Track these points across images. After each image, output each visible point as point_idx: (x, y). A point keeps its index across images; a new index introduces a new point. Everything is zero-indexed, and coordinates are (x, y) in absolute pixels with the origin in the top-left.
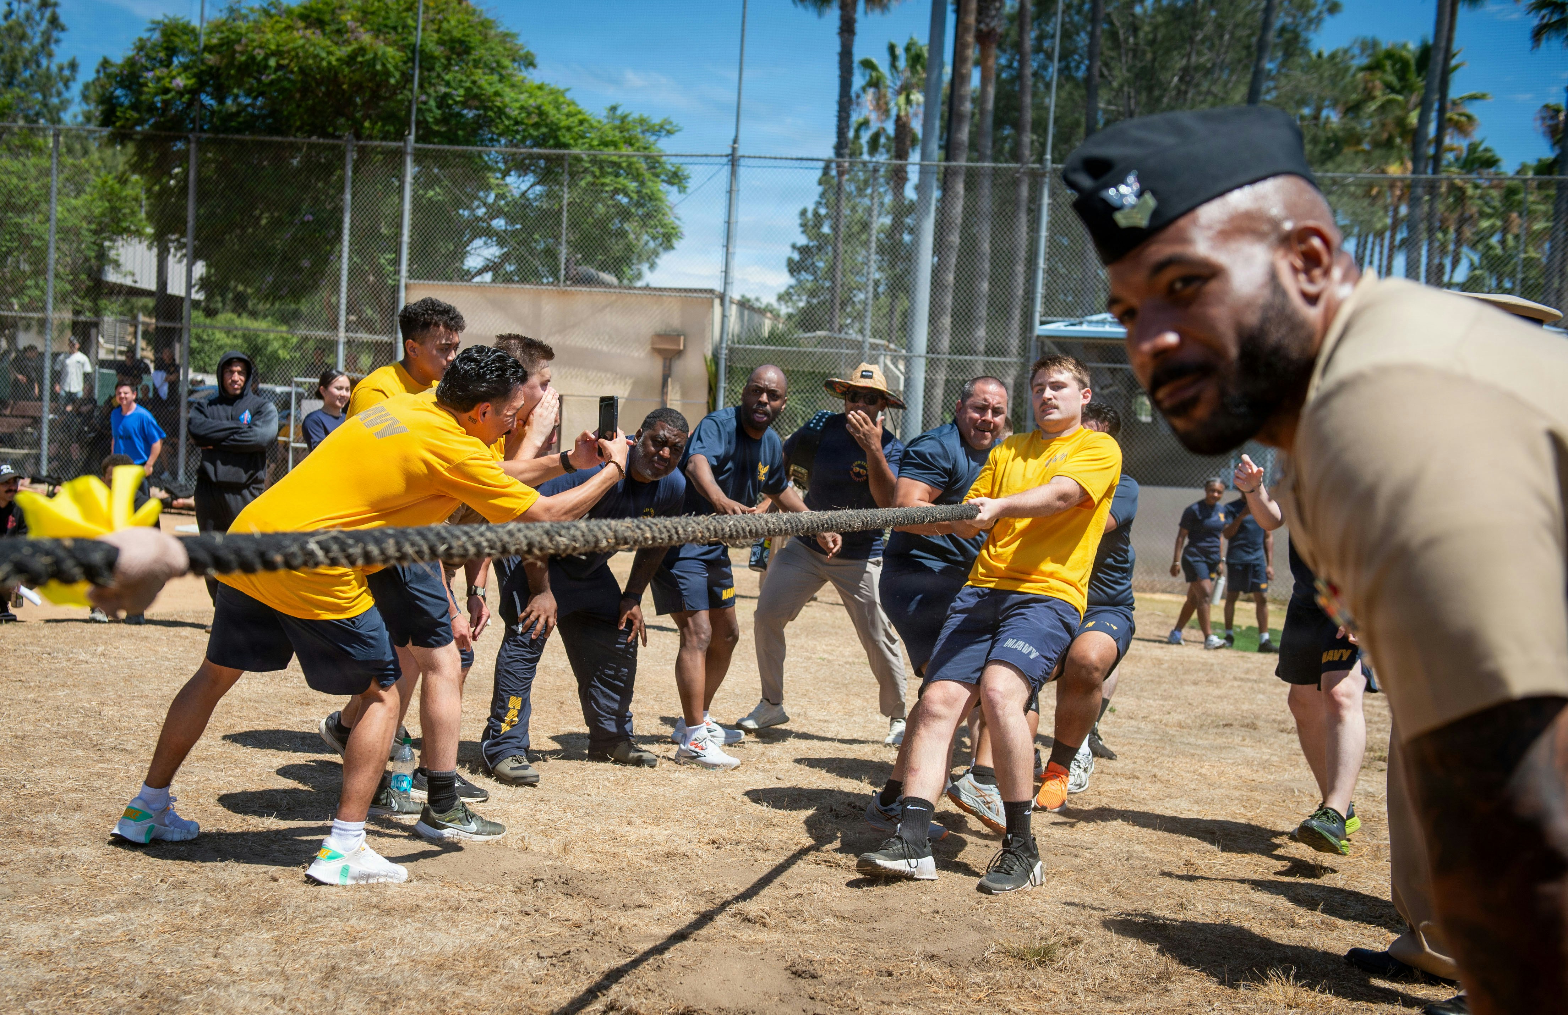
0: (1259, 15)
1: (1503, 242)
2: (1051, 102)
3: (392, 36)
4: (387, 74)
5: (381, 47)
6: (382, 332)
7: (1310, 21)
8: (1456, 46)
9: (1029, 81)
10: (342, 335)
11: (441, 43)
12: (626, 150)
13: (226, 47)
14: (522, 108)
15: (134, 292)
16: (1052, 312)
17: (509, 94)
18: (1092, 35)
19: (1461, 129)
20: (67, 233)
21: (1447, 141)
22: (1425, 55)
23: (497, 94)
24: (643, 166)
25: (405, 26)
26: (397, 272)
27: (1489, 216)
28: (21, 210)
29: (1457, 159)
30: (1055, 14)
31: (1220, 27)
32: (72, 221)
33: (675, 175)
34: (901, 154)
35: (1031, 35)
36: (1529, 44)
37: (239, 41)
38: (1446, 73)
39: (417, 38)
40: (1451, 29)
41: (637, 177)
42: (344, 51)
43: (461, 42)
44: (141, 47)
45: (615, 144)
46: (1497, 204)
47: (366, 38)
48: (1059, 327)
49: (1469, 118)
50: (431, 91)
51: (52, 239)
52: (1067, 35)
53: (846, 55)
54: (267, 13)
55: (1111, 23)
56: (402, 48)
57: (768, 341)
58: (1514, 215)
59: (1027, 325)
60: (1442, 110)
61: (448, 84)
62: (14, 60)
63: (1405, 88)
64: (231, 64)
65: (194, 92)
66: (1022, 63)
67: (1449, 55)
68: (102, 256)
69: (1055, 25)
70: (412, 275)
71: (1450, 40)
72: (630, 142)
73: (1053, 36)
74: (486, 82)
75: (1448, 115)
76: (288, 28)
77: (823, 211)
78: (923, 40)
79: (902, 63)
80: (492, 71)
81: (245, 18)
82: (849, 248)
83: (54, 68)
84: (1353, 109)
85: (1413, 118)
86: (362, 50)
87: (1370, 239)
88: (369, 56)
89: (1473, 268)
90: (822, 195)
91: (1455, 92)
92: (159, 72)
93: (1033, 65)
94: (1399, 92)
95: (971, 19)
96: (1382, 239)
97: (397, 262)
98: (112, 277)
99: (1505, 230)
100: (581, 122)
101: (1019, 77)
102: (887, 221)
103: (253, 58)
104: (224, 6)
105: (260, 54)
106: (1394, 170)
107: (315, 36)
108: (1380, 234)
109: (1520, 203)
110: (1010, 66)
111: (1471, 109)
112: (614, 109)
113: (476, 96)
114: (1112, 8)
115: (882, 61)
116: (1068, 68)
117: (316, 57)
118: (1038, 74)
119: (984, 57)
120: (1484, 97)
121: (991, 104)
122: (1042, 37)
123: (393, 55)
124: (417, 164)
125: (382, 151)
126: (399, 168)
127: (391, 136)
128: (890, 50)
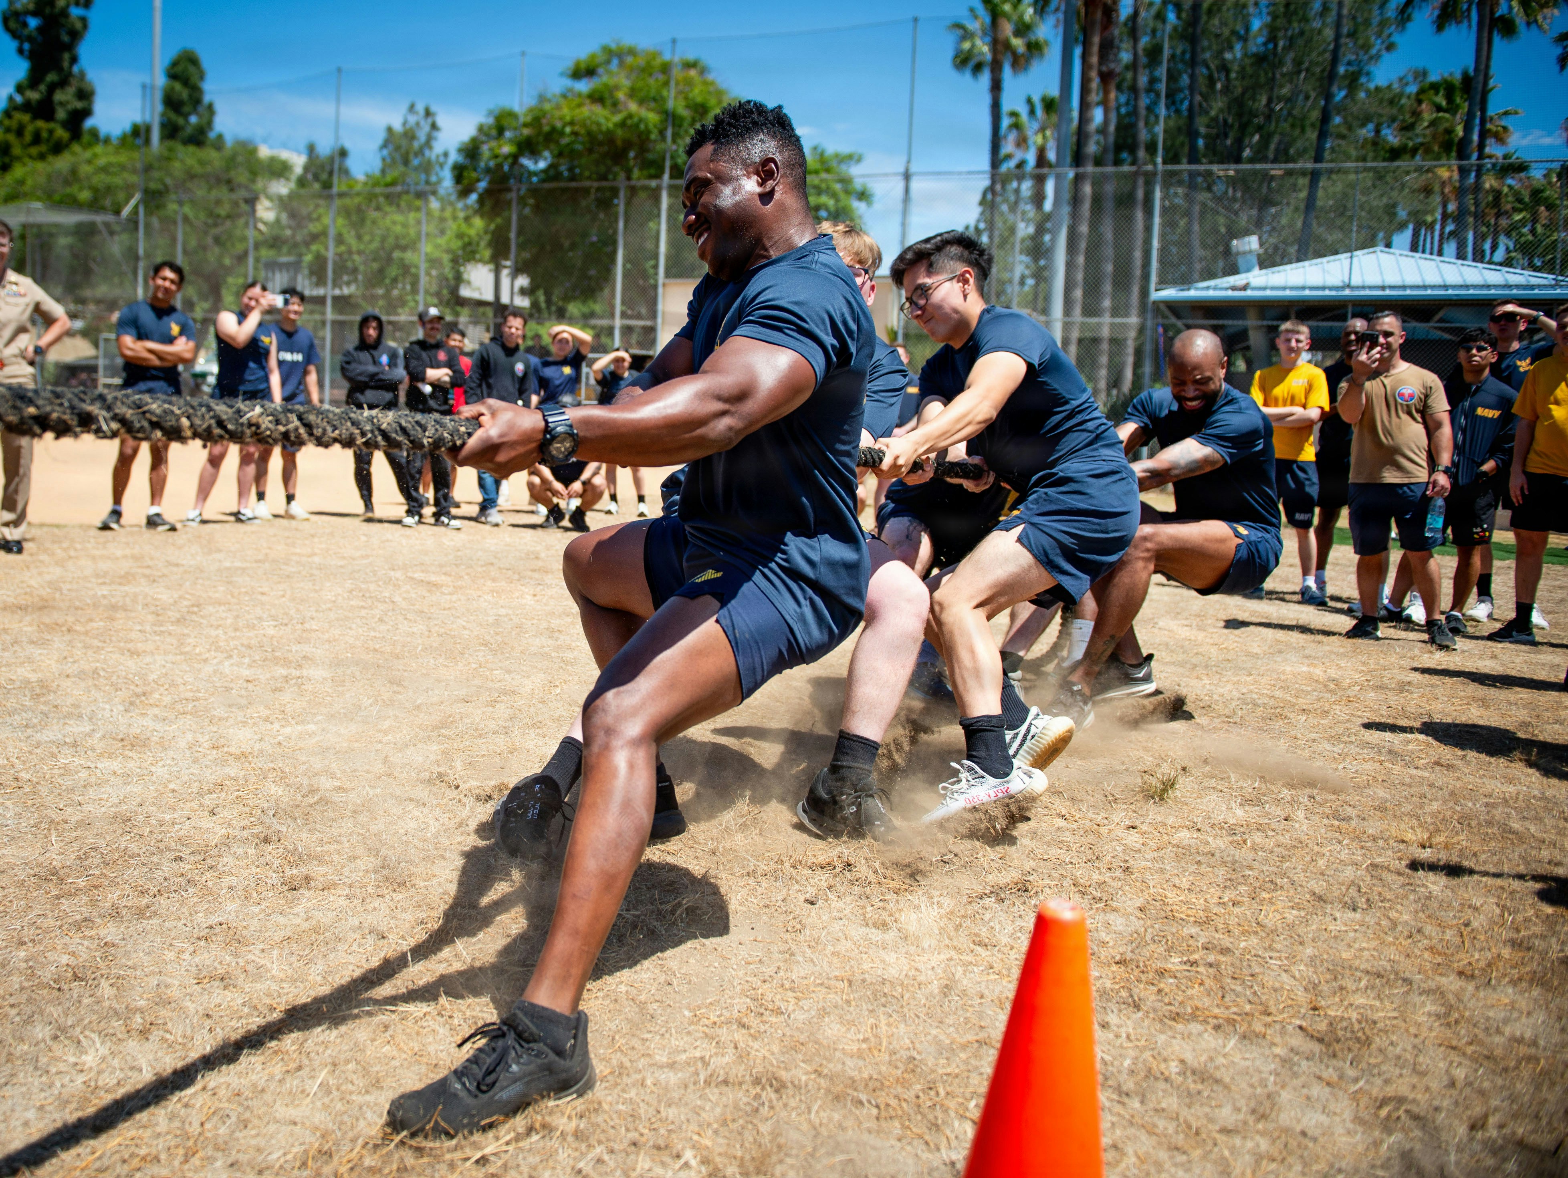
0: (1328, 55)
1: (1533, 231)
2: (1159, 129)
3: (652, 105)
4: (648, 132)
5: (644, 113)
6: (647, 319)
7: (1371, 58)
8: (1492, 71)
9: (1143, 112)
10: (618, 322)
11: (687, 106)
12: (823, 175)
13: (536, 121)
15: (481, 303)
16: (1163, 282)
18: (1192, 77)
19: (1500, 139)
20: (434, 262)
21: (1487, 150)
22: (1467, 80)
24: (838, 187)
25: (662, 97)
26: (656, 274)
27: (1520, 211)
28: (404, 249)
29: (1494, 165)
30: (1161, 63)
31: (1298, 63)
32: (437, 254)
33: (863, 192)
34: (1040, 180)
35: (1143, 80)
36: (1557, 68)
37: (544, 117)
38: (1485, 93)
39: (671, 104)
40: (1488, 58)
41: (834, 195)
42: (617, 118)
44: (481, 129)
46: (1527, 199)
47: (633, 107)
48: (1170, 293)
49: (1505, 128)
51: (423, 266)
52: (1172, 78)
53: (996, 107)
54: (564, 96)
55: (1208, 67)
56: (659, 112)
58: (1542, 208)
59: (1144, 292)
60: (1483, 122)
62: (407, 153)
63: (1452, 108)
64: (539, 133)
65: (515, 157)
66: (1136, 99)
67: (1487, 78)
68: (459, 279)
69: (1162, 72)
70: (668, 275)
71: (1487, 67)
72: (828, 170)
73: (1161, 80)
75: (1489, 126)
76: (579, 105)
77: (982, 226)
78: (1054, 92)
79: (1039, 112)
81: (549, 101)
82: (1002, 253)
83: (433, 158)
84: (1407, 128)
85: (1460, 131)
86: (630, 116)
87: (1423, 232)
88: (636, 119)
89: (1508, 251)
90: (982, 213)
91: (1492, 110)
92: (493, 144)
93: (1144, 101)
94: (1445, 111)
95: (1094, 60)
96: (1432, 233)
97: (656, 267)
98: (465, 292)
99: (1535, 221)
101: (1134, 113)
102: (1031, 230)
103: (554, 128)
105: (559, 125)
106: (1444, 173)
107: (597, 109)
108: (1431, 227)
109: (1546, 199)
110: (1127, 104)
111: (1506, 122)
114: (1207, 55)
115: (1023, 111)
116: (1174, 103)
117: (598, 124)
118: (1150, 109)
119: (1106, 93)
120: (1516, 113)
121: (1112, 128)
122: (1153, 81)
123: (652, 118)
124: (670, 195)
125: (646, 188)
126: (657, 200)
127: (651, 177)
128: (1029, 101)
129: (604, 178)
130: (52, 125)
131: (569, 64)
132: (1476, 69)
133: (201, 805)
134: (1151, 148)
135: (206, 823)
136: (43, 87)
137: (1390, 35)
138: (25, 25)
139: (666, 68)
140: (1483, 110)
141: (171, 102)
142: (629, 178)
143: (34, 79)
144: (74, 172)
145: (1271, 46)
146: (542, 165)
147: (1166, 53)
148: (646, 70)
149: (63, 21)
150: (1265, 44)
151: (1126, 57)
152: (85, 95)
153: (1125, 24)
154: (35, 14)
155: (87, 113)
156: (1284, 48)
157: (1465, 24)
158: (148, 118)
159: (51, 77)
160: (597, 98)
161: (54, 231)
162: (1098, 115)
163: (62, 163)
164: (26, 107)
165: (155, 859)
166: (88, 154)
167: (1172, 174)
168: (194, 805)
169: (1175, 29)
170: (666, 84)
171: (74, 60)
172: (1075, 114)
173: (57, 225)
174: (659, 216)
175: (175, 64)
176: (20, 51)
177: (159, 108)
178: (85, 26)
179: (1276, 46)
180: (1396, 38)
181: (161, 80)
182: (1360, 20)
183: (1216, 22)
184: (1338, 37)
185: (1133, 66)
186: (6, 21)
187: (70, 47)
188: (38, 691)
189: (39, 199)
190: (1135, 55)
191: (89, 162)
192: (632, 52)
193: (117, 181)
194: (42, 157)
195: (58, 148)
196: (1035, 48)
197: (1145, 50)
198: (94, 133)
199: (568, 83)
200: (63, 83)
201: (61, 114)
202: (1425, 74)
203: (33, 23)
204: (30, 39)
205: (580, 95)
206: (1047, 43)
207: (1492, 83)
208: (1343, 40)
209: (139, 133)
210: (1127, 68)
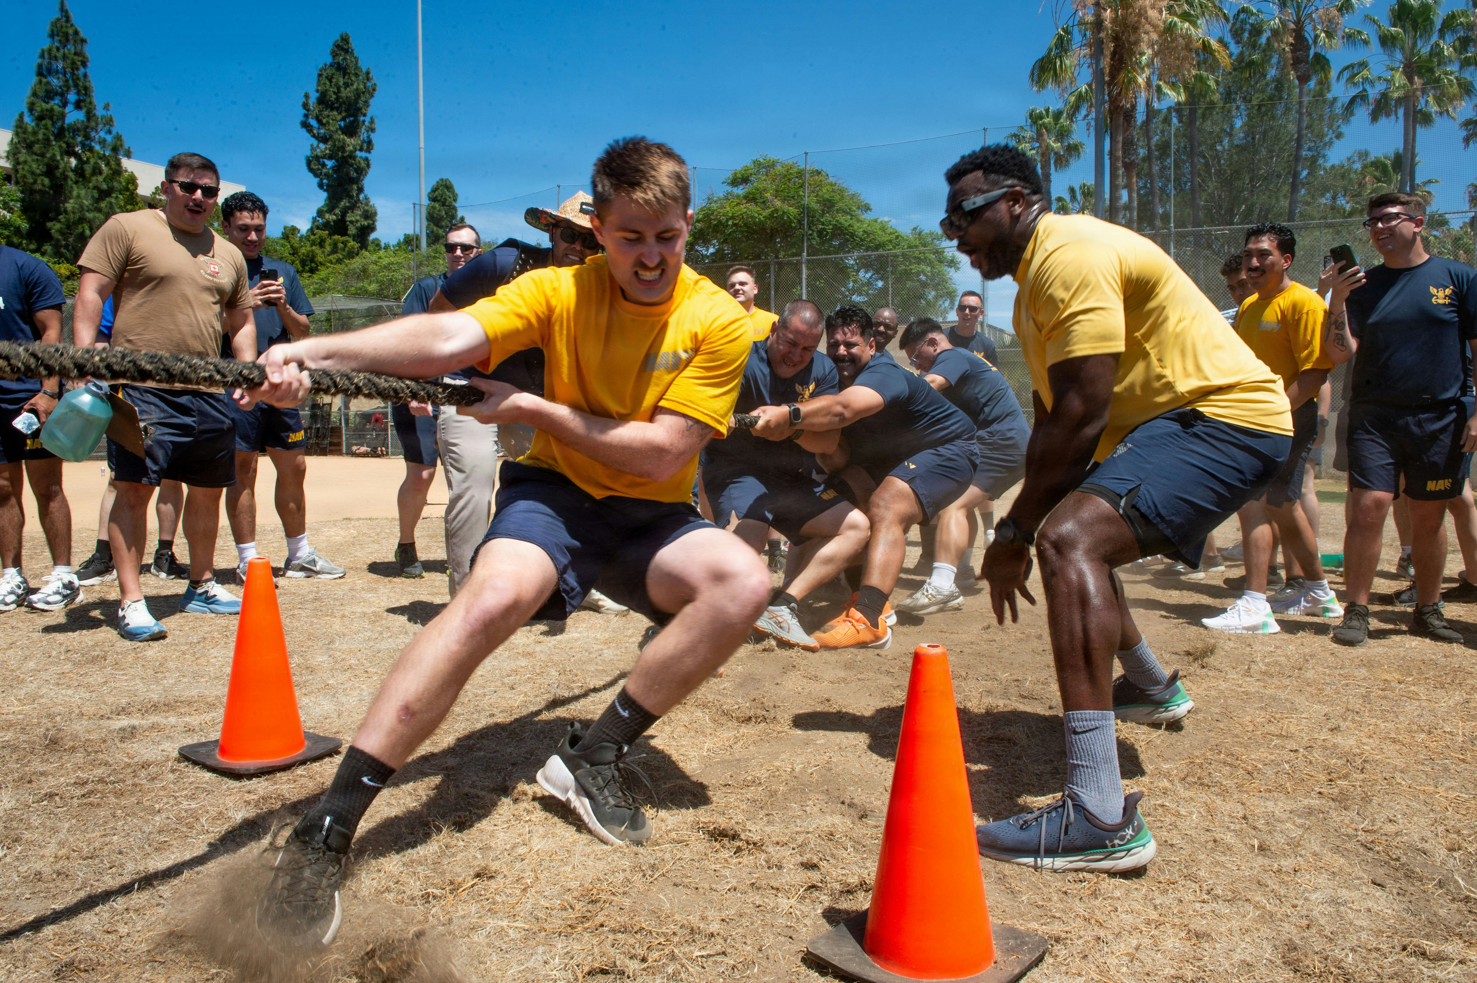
0: (1293, 144)
2: (1171, 205)
3: (792, 202)
4: (791, 222)
5: (786, 208)
7: (1325, 144)
8: (1417, 151)
9: (1157, 193)
11: (818, 202)
13: (708, 218)
14: (865, 232)
17: (856, 225)
18: (1192, 164)
22: (1398, 159)
23: (850, 226)
25: (799, 196)
30: (1169, 155)
31: (1271, 150)
33: (952, 261)
35: (1156, 168)
36: (1463, 145)
37: (712, 214)
38: (1413, 166)
39: (806, 201)
40: (1414, 140)
41: (930, 264)
42: (767, 212)
43: (829, 201)
45: (916, 246)
47: (778, 203)
49: (1429, 193)
50: (814, 228)
52: (1177, 166)
54: (726, 198)
55: (1204, 157)
56: (797, 207)
57: (1010, 346)
58: (1459, 253)
61: (823, 224)
63: (1387, 179)
64: (709, 227)
66: (1152, 183)
67: (1413, 155)
69: (1170, 161)
71: (1413, 147)
73: (1170, 168)
74: (844, 220)
76: (738, 204)
78: (1090, 181)
79: (1079, 196)
80: (848, 213)
81: (715, 203)
84: (1355, 195)
86: (776, 210)
88: (780, 213)
93: (1158, 184)
95: (1120, 153)
100: (897, 237)
101: (1151, 192)
103: (720, 222)
104: (705, 197)
105: (723, 219)
107: (752, 206)
110: (1145, 187)
111: (1429, 188)
112: (915, 229)
113: (839, 228)
114: (1203, 148)
115: (1067, 197)
116: (1180, 185)
117: (753, 217)
118: (1162, 190)
119: (1129, 177)
120: (1437, 181)
121: (1135, 204)
122: (1163, 168)
123: (793, 211)
124: (808, 268)
125: (790, 263)
126: (799, 273)
127: (793, 255)
128: (1072, 190)
129: (758, 257)
130: (345, 238)
131: (729, 175)
132: (1405, 148)
133: (503, 684)
134: (1165, 218)
135: (509, 694)
136: (337, 211)
137: (1339, 127)
138: (324, 165)
139: (801, 174)
140: (1412, 179)
141: (433, 218)
142: (777, 257)
143: (332, 203)
144: (364, 270)
145: (1249, 139)
146: (712, 250)
147: (1173, 147)
148: (786, 177)
149: (351, 161)
150: (1245, 138)
151: (1142, 152)
152: (370, 215)
153: (1141, 128)
154: (330, 158)
155: (371, 228)
156: (1259, 141)
157: (1393, 117)
158: (418, 231)
159: (344, 203)
160: (751, 198)
161: (351, 314)
162: (1124, 195)
163: (356, 263)
164: (326, 226)
165: (475, 716)
166: (374, 257)
167: (1183, 236)
168: (499, 683)
169: (1178, 129)
170: (802, 186)
171: (361, 190)
172: (1107, 196)
173: (354, 310)
174: (801, 283)
175: (434, 190)
176: (321, 186)
177: (425, 223)
178: (368, 166)
179: (1253, 138)
180: (1344, 129)
181: (425, 201)
182: (1315, 116)
183: (1209, 123)
184: (1299, 131)
185: (1148, 158)
186: (309, 163)
187: (357, 181)
188: (373, 618)
189: (339, 292)
190: (1149, 150)
191: (375, 263)
192: (773, 165)
193: (398, 276)
194: (339, 261)
195: (351, 255)
196: (1073, 150)
197: (1156, 146)
198: (377, 244)
199: (729, 189)
200: (352, 207)
201: (352, 230)
202: (1366, 154)
203: (330, 163)
204: (327, 175)
205: (738, 196)
206: (1082, 144)
207: (1417, 159)
208: (1304, 132)
209: (409, 242)
210: (1144, 160)
